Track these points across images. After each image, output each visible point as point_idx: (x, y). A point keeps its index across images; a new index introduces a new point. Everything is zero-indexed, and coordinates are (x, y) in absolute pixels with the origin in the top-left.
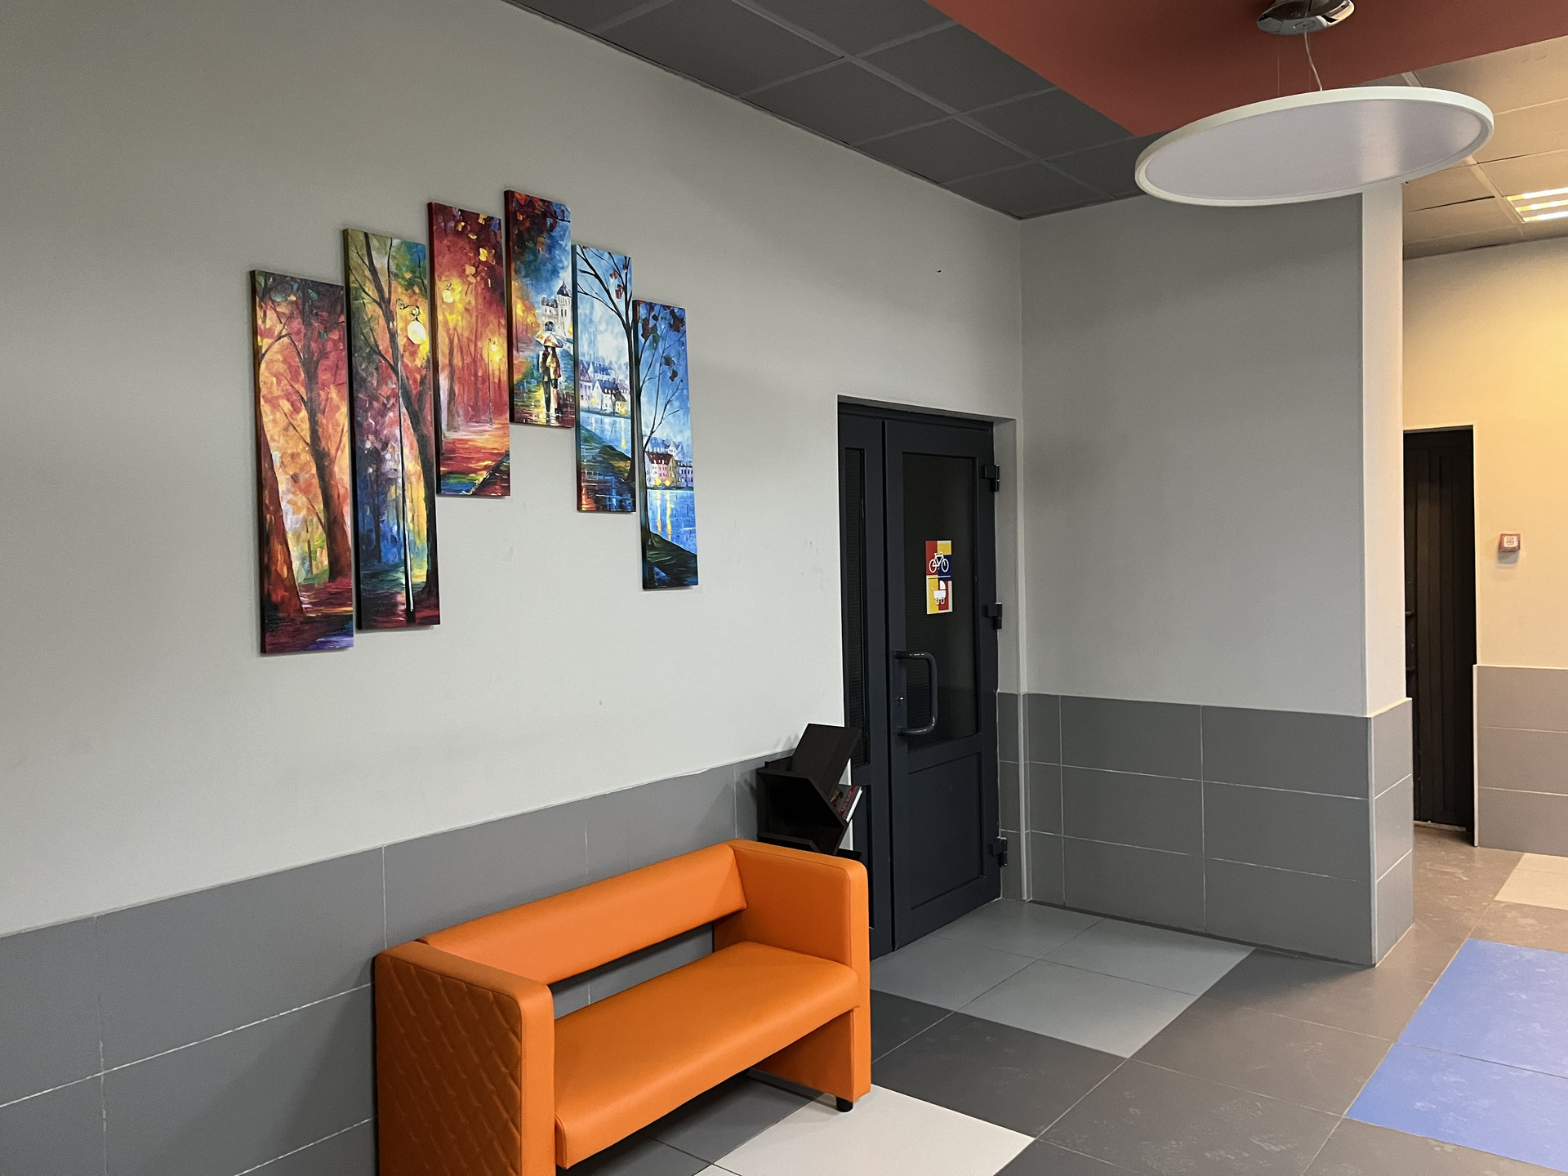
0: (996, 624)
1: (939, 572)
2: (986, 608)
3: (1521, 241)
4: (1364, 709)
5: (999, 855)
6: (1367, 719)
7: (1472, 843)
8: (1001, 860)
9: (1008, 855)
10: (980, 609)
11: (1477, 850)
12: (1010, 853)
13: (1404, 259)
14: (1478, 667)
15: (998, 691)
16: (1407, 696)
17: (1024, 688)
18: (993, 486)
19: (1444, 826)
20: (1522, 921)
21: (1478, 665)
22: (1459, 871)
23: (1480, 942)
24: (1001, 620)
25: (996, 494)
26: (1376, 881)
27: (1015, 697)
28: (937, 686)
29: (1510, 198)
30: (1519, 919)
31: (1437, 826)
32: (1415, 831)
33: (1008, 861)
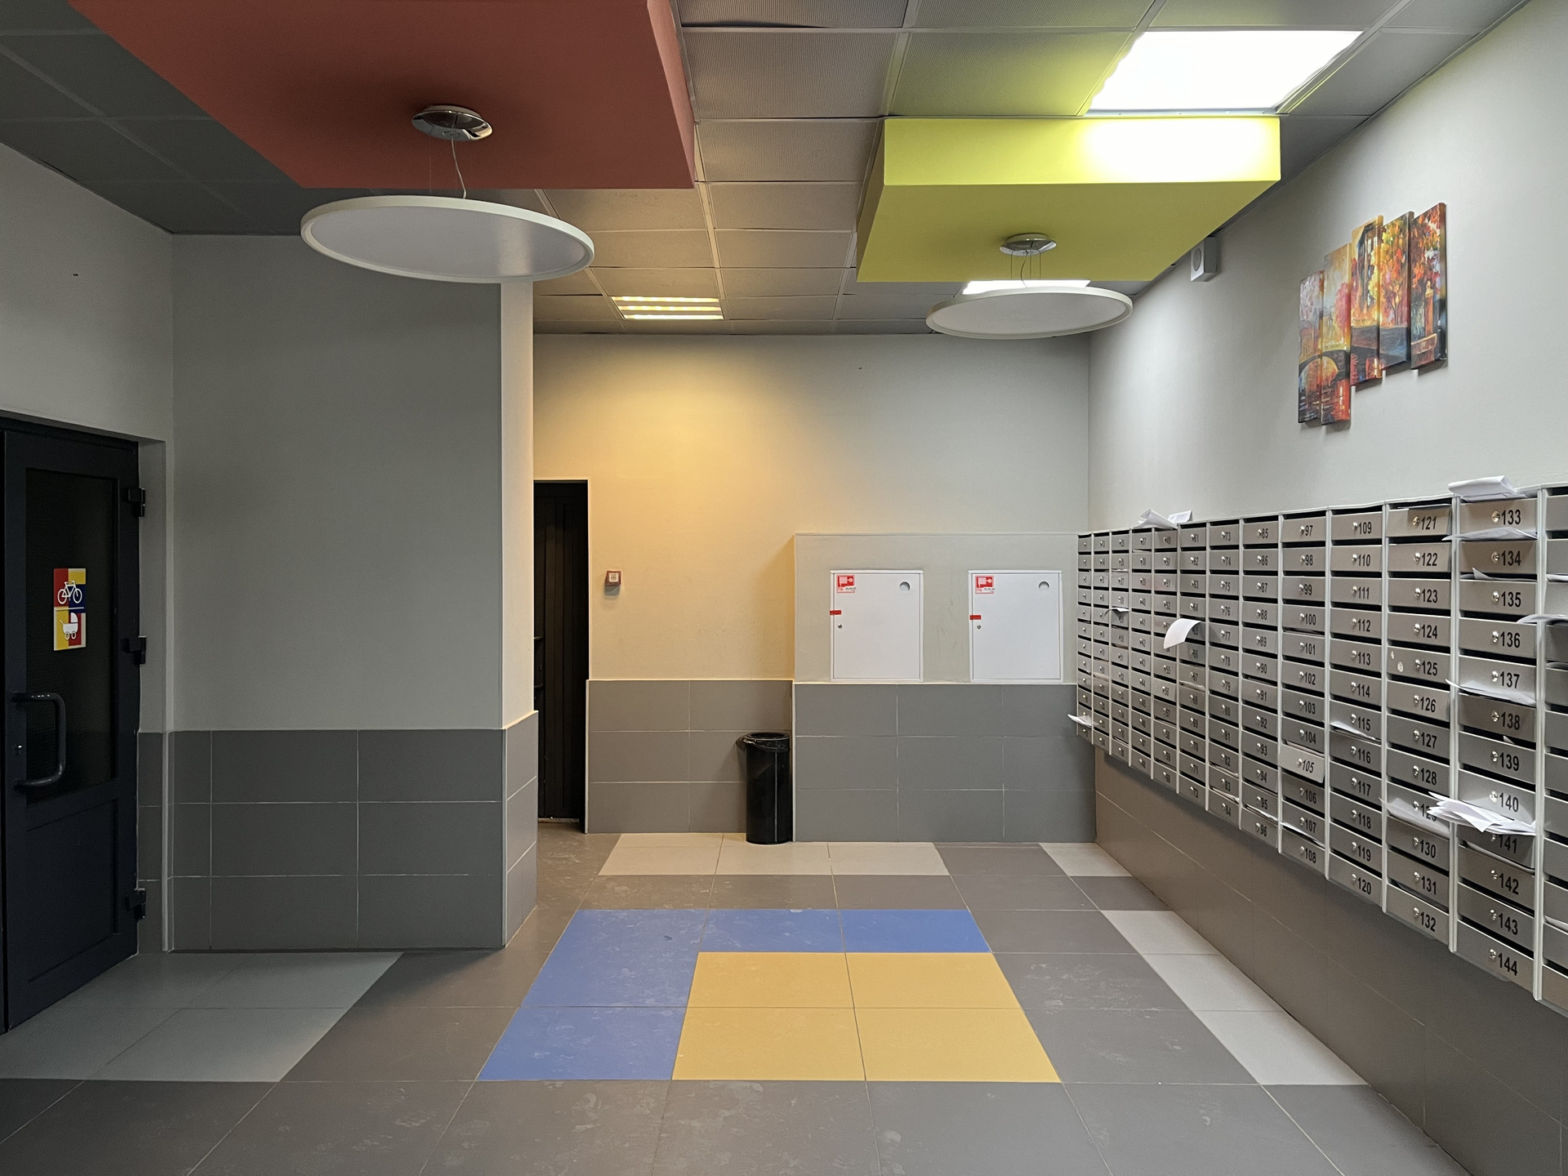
0: (139, 658)
1: (70, 603)
2: (126, 642)
3: (623, 333)
4: (500, 723)
5: (136, 906)
6: (502, 731)
7: (583, 832)
8: (139, 913)
9: (147, 906)
10: (119, 642)
11: (587, 836)
12: (149, 905)
13: (534, 333)
14: (590, 682)
15: (140, 731)
16: (535, 709)
17: (170, 727)
18: (137, 510)
19: (563, 820)
20: (617, 889)
21: (590, 679)
22: (572, 856)
23: (586, 911)
24: (145, 655)
25: (141, 520)
26: (507, 872)
27: (160, 736)
28: (65, 730)
29: (614, 298)
30: (616, 888)
31: (557, 820)
32: (539, 827)
33: (147, 913)
